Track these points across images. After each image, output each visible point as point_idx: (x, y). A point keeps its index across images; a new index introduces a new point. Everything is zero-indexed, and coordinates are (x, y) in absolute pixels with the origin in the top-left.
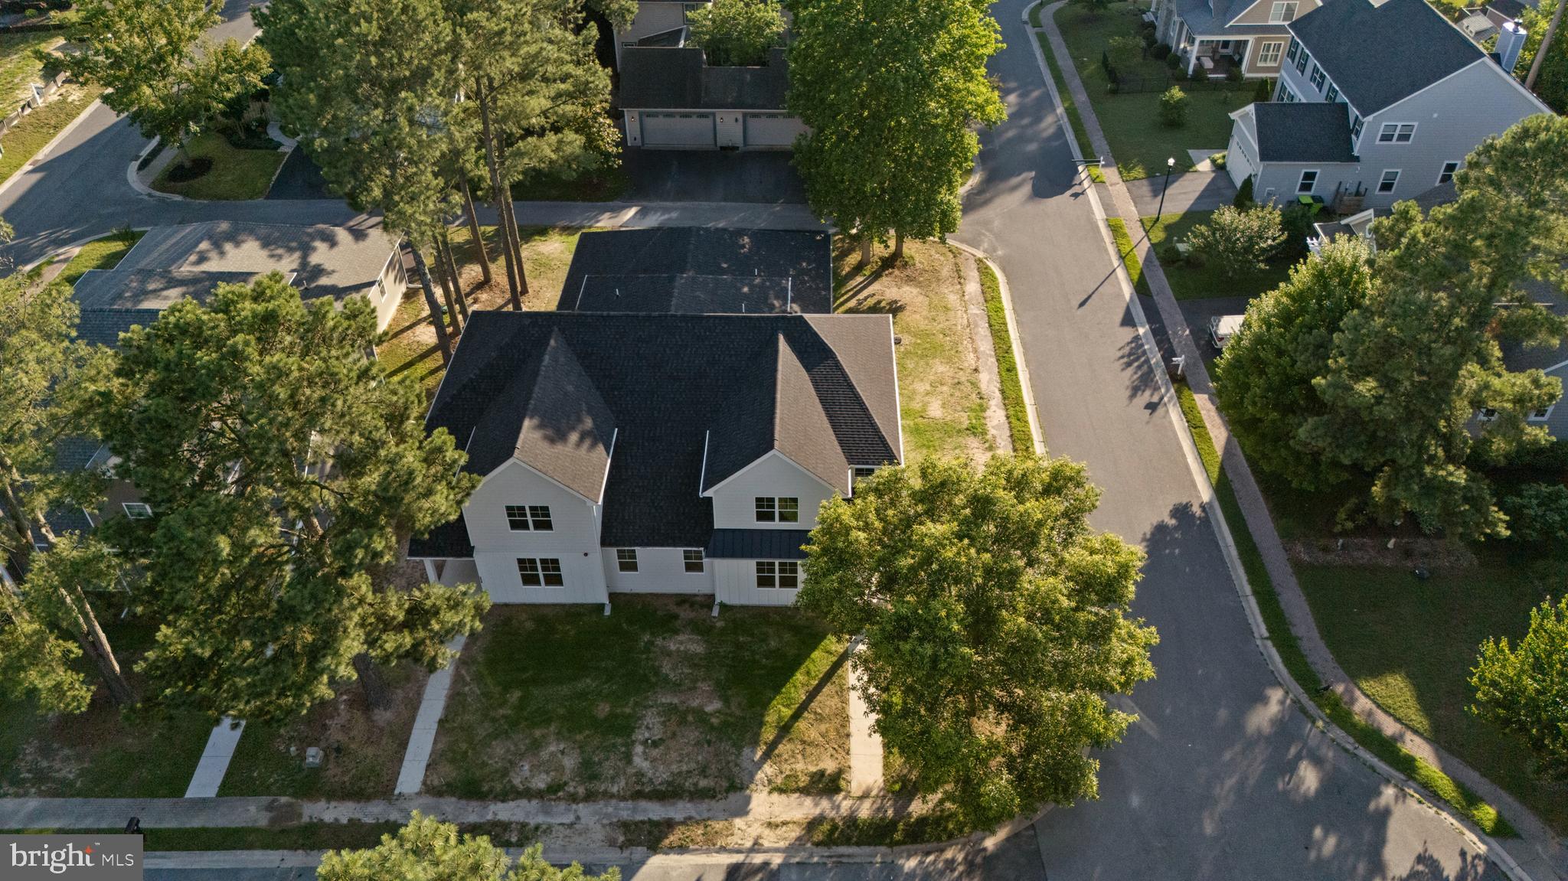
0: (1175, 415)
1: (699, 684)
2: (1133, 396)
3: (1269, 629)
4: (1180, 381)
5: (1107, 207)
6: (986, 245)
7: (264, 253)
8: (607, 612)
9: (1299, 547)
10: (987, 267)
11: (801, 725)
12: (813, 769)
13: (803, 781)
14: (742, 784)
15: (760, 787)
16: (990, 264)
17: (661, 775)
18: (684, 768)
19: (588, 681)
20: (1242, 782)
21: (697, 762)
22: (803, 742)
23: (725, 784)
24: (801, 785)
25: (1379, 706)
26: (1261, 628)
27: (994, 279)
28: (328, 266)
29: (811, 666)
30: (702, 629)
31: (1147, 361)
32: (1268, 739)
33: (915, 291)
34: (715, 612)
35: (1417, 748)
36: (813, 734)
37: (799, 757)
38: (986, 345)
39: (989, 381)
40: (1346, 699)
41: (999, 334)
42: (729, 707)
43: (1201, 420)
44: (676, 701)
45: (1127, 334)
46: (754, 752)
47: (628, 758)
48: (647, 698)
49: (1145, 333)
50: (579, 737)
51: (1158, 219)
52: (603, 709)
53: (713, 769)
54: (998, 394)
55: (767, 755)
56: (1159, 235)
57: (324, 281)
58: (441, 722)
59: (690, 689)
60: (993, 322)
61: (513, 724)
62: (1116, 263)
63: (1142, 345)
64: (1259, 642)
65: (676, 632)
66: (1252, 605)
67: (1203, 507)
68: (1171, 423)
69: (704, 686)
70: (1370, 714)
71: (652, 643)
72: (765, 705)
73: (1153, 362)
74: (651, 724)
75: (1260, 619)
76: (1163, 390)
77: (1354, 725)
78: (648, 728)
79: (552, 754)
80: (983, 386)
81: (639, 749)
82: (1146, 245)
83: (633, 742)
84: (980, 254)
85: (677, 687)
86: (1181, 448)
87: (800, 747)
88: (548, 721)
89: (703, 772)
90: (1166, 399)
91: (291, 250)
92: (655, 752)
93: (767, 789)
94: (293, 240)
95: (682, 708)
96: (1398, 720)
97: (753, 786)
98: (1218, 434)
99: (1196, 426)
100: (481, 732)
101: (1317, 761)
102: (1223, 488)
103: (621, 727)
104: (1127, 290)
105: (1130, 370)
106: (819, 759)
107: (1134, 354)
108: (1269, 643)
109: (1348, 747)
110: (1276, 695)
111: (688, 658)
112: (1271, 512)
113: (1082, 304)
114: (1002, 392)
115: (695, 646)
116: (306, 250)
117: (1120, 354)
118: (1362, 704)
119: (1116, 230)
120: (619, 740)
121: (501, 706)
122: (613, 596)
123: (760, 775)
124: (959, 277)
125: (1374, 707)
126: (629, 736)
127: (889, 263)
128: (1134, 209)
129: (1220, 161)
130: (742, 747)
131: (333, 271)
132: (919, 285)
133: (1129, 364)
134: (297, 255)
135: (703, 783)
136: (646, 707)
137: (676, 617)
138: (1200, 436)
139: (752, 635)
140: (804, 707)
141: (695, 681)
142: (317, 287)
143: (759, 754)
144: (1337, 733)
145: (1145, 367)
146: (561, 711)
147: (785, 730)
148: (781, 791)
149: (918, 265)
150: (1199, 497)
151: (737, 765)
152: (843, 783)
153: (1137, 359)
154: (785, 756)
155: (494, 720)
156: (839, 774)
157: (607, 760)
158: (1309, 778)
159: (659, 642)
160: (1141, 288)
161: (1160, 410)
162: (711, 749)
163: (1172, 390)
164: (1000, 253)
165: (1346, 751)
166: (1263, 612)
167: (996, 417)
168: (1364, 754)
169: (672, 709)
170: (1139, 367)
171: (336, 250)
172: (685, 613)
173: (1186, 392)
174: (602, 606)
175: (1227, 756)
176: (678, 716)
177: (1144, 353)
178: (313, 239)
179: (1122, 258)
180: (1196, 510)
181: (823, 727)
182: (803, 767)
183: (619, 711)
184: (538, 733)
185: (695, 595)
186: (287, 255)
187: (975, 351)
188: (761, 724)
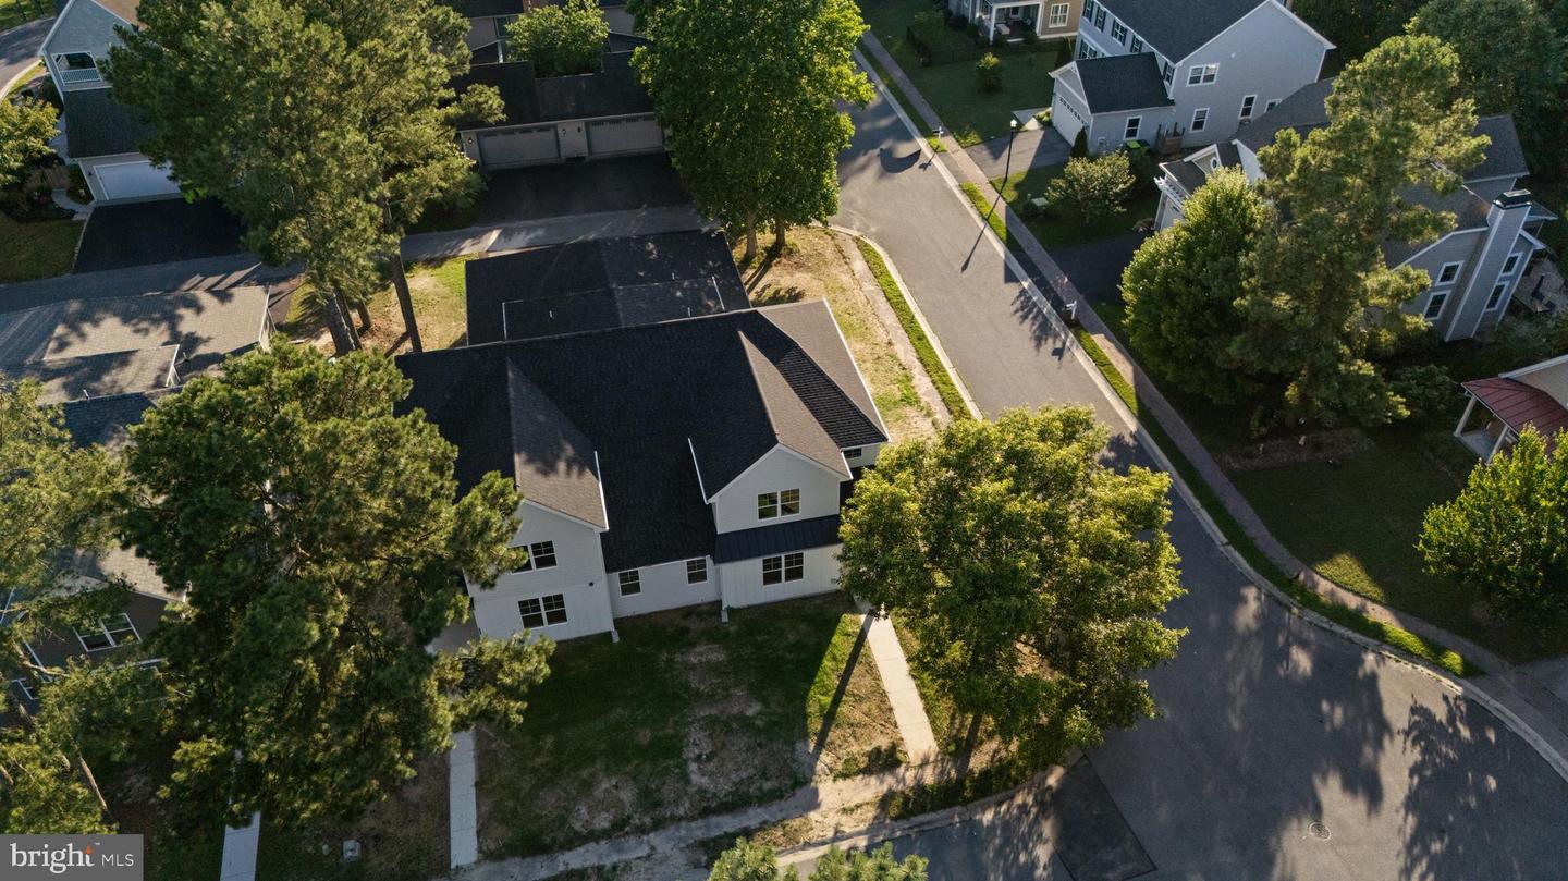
0: (1080, 356)
1: (732, 691)
2: (1038, 346)
3: (1226, 536)
4: (1074, 325)
5: (956, 174)
6: (857, 224)
7: (128, 329)
8: (616, 638)
9: (1227, 458)
10: (866, 245)
11: (843, 709)
12: (868, 749)
13: (863, 762)
14: (804, 778)
15: (823, 777)
16: (867, 241)
17: (724, 787)
18: (744, 775)
19: (619, 710)
20: (1249, 678)
21: (755, 767)
22: (852, 725)
23: (789, 782)
24: (863, 766)
25: (1338, 585)
26: (1220, 537)
27: (876, 255)
28: (200, 333)
29: (836, 651)
30: (717, 636)
31: (1040, 311)
32: (1257, 633)
33: (808, 276)
34: (725, 618)
35: (1379, 614)
36: (857, 716)
37: (851, 739)
38: (890, 318)
39: (905, 351)
40: (1309, 584)
41: (898, 306)
42: (769, 707)
43: (1106, 359)
44: (714, 712)
45: (1013, 290)
46: (807, 745)
47: (685, 778)
48: (684, 716)
49: (1029, 286)
50: (629, 768)
51: (1006, 179)
52: (644, 736)
53: (773, 769)
54: (917, 363)
55: (821, 745)
56: (1012, 195)
57: (202, 350)
58: (477, 784)
59: (725, 697)
60: (890, 296)
61: (557, 771)
62: (982, 225)
63: (1030, 298)
64: (1221, 549)
65: (692, 645)
66: (1205, 517)
67: (1132, 435)
68: (1080, 364)
69: (738, 692)
70: (1332, 593)
71: (670, 660)
72: (804, 697)
73: (1045, 311)
74: (698, 741)
75: (1215, 528)
76: (1063, 336)
77: (1323, 605)
78: (695, 744)
79: (607, 791)
80: (901, 357)
81: (693, 767)
82: (1002, 205)
83: (686, 761)
84: (856, 234)
85: (711, 698)
86: (1096, 385)
87: (850, 731)
88: (592, 759)
89: (764, 775)
90: (1068, 344)
91: (156, 322)
92: (711, 766)
93: (831, 778)
94: (154, 311)
95: (724, 717)
96: (1357, 594)
97: (816, 778)
98: (1125, 368)
99: (1102, 364)
100: (525, 785)
101: (1304, 644)
102: (1144, 415)
103: (669, 749)
104: (1000, 249)
105: (1028, 322)
106: (871, 738)
107: (1026, 307)
108: (1230, 548)
109: (1324, 625)
110: (1251, 593)
111: (714, 669)
112: (1193, 430)
113: (964, 268)
114: (921, 360)
115: (718, 656)
116: (173, 321)
117: (1013, 308)
118: (1324, 586)
119: (971, 194)
120: (671, 763)
121: (538, 753)
122: (618, 622)
123: (819, 766)
124: (844, 257)
125: (1333, 586)
126: (680, 756)
127: (776, 252)
128: (980, 172)
129: (1046, 118)
130: (793, 743)
131: (209, 338)
132: (809, 269)
133: (1025, 317)
134: (164, 326)
135: (767, 785)
136: (688, 724)
137: (687, 630)
138: (1110, 373)
139: (769, 633)
140: (841, 691)
141: (726, 689)
142: (198, 357)
143: (812, 746)
144: (1312, 616)
145: (1040, 318)
146: (603, 746)
147: (830, 717)
148: (845, 776)
149: (802, 251)
150: (1127, 428)
151: (795, 761)
152: (900, 756)
153: (1030, 311)
154: (838, 742)
155: (534, 771)
156: (893, 748)
157: (664, 784)
158: (1302, 661)
159: (678, 658)
160: (1011, 244)
161: (1067, 356)
162: (765, 751)
163: (1071, 335)
164: (873, 229)
165: (1323, 629)
166: (1217, 522)
167: (923, 384)
168: (1337, 628)
169: (712, 722)
170: (1035, 318)
171: (203, 315)
172: (696, 625)
173: (1084, 335)
174: (608, 635)
175: (1229, 656)
176: (722, 727)
177: (1035, 304)
178: (176, 308)
179: (986, 219)
180: (1128, 439)
181: (865, 707)
182: (858, 749)
183: (660, 734)
184: (584, 774)
185: (699, 605)
186: (152, 328)
187: (883, 325)
188: (805, 716)
